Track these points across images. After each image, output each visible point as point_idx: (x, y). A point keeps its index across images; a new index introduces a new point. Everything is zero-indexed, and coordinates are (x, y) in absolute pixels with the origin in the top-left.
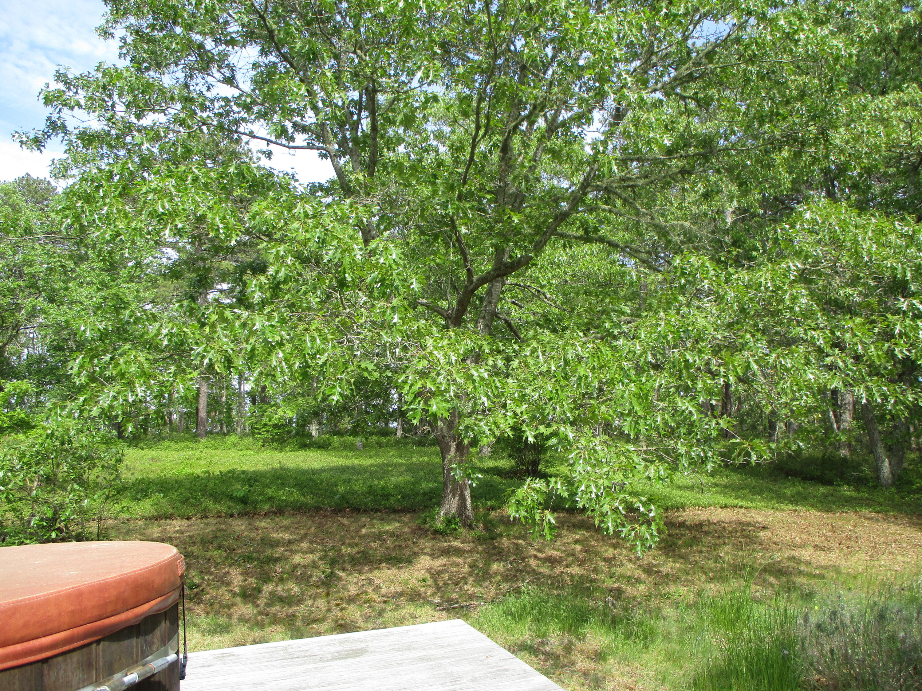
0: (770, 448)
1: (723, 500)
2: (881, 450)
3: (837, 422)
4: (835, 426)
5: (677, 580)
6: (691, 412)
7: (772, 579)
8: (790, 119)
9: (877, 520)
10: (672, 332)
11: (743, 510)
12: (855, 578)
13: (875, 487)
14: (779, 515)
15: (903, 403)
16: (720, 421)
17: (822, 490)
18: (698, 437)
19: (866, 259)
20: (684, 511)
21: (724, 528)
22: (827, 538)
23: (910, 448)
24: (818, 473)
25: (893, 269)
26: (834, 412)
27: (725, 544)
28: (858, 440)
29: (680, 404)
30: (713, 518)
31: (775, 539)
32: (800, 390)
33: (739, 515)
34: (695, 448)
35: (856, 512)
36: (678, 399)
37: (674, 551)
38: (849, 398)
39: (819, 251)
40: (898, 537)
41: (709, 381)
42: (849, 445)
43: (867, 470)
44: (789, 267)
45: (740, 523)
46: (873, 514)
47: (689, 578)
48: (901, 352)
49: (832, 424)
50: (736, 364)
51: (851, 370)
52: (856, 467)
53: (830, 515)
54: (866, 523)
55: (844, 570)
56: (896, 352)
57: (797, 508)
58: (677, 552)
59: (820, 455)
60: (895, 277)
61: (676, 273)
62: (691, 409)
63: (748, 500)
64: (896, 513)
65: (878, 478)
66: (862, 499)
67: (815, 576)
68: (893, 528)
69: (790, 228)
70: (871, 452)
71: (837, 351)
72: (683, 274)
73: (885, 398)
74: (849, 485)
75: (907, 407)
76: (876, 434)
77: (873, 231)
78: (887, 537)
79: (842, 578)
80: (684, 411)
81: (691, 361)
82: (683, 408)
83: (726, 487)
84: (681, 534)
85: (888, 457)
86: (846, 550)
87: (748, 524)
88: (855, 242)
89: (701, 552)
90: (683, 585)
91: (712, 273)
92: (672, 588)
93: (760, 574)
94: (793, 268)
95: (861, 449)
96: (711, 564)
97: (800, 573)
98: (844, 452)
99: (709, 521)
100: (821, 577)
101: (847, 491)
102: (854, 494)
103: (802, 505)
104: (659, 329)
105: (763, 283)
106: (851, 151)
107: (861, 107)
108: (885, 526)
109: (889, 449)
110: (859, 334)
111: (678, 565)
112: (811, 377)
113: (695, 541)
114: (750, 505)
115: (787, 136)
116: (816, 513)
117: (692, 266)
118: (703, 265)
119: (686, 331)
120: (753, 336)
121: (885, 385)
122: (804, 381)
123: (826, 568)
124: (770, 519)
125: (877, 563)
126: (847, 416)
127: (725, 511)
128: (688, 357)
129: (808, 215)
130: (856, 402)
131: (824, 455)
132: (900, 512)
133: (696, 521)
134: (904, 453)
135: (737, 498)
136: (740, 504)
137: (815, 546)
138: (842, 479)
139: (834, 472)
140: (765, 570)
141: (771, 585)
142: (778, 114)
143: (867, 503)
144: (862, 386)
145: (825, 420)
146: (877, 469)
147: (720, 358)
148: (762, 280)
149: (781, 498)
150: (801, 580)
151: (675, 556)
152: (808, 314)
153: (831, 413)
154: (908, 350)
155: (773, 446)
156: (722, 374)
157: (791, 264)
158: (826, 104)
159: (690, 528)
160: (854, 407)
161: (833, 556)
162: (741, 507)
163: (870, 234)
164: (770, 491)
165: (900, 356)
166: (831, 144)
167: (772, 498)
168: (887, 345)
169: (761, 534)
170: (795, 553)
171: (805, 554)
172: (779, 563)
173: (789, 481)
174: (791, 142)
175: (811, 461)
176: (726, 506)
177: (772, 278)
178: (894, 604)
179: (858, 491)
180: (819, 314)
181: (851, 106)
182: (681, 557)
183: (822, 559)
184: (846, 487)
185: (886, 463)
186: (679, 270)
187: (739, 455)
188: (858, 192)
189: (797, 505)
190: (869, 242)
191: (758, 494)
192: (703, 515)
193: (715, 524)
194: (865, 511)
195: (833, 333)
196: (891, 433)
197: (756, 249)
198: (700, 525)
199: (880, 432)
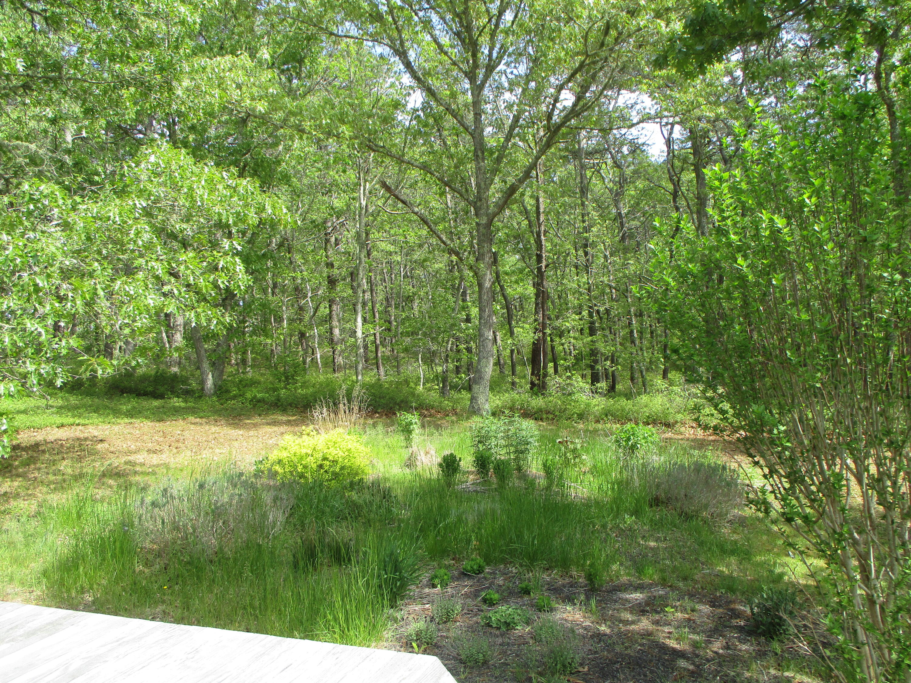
0: (112, 364)
1: (59, 420)
2: (206, 365)
3: (169, 342)
4: (167, 345)
5: (17, 496)
6: (40, 333)
7: (111, 482)
8: (140, 64)
9: (201, 424)
10: (21, 256)
11: (80, 427)
12: (181, 470)
13: (200, 397)
14: (116, 428)
15: (223, 324)
16: (71, 341)
17: (156, 403)
18: (48, 355)
19: (199, 203)
20: (18, 434)
21: (62, 445)
22: (158, 443)
23: (229, 363)
24: (150, 389)
25: (220, 214)
26: (167, 333)
27: (63, 459)
28: (188, 358)
29: (29, 325)
30: (50, 437)
31: (112, 449)
32: (140, 314)
33: (77, 432)
34: (43, 366)
35: (184, 419)
36: (27, 321)
37: (10, 471)
38: (180, 320)
39: (161, 191)
40: (216, 435)
41: (57, 305)
42: (180, 363)
43: (194, 385)
44: (135, 204)
45: (78, 439)
46: (198, 420)
47: (30, 492)
48: (223, 282)
49: (165, 344)
50: (85, 289)
51: (184, 297)
52: (185, 381)
53: (161, 424)
54: (192, 427)
55: (172, 466)
56: (219, 283)
57: (133, 420)
58: (14, 472)
59: (153, 373)
60: (221, 220)
61: (23, 198)
62: (40, 330)
63: (85, 418)
64: (216, 417)
65: (203, 389)
66: (188, 408)
67: (148, 474)
68: (214, 429)
69: (136, 166)
70: (198, 368)
71: (173, 280)
72: (31, 199)
73: (209, 320)
74: (178, 397)
75: (225, 327)
76: (203, 352)
77: (206, 181)
78: (208, 436)
79: (170, 473)
80: (33, 332)
81: (41, 285)
82: (33, 329)
83: (61, 408)
84: (17, 456)
85: (211, 371)
86: (175, 451)
87: (86, 439)
88: (191, 189)
89: (39, 469)
90: (24, 500)
91: (61, 202)
92: (13, 503)
93: (100, 479)
94: (138, 206)
95: (190, 366)
96: (51, 477)
97: (136, 473)
98: (175, 369)
99: (45, 440)
100: (154, 473)
101: (177, 402)
102: (183, 405)
103: (137, 418)
104: (7, 252)
105: (112, 217)
106: (191, 104)
107: (201, 69)
108: (207, 427)
109: (213, 364)
110: (191, 267)
111: (16, 484)
112: (151, 302)
113: (32, 460)
114: (87, 422)
115: (135, 79)
116: (149, 423)
117: (42, 193)
118: (52, 192)
119: (35, 257)
120: (101, 265)
121: (210, 310)
122: (145, 306)
123: (158, 466)
124: (107, 432)
125: (199, 457)
126: (178, 337)
127: (62, 430)
128: (38, 281)
129: (152, 159)
130: (186, 324)
131: (157, 372)
132: (220, 415)
133: (32, 441)
134: (224, 367)
135: (74, 416)
136: (77, 422)
137: (148, 451)
138: (173, 392)
139: (166, 386)
140: (104, 475)
141: (111, 487)
142: (128, 57)
143: (193, 411)
144: (193, 312)
145: (158, 341)
146: (202, 382)
147: (71, 284)
148: (111, 214)
149: (117, 413)
150: (137, 478)
151: (12, 476)
152: (149, 246)
153: (164, 334)
154: (228, 281)
155: (115, 362)
156: (70, 298)
157: (137, 202)
158: (172, 57)
159: (26, 449)
160: (184, 328)
161: (164, 456)
162: (78, 425)
163: (203, 182)
164: (106, 407)
165: (222, 286)
166: (174, 94)
167: (108, 414)
168: (212, 277)
169: (99, 446)
170: (131, 458)
171: (140, 458)
172: (116, 467)
173: (124, 398)
174: (139, 84)
175: (144, 378)
176: (63, 426)
177: (120, 213)
178: (211, 479)
179: (186, 401)
180: (159, 247)
181: (193, 66)
182: (18, 476)
183: (155, 459)
184: (176, 399)
185: (210, 376)
186: (28, 195)
187: (86, 370)
188: (195, 133)
189: (132, 418)
190: (202, 190)
191: (95, 412)
192: (39, 437)
193: (52, 442)
194: (191, 419)
195: (169, 264)
196: (215, 350)
197: (98, 174)
198: (37, 445)
199: (206, 351)
